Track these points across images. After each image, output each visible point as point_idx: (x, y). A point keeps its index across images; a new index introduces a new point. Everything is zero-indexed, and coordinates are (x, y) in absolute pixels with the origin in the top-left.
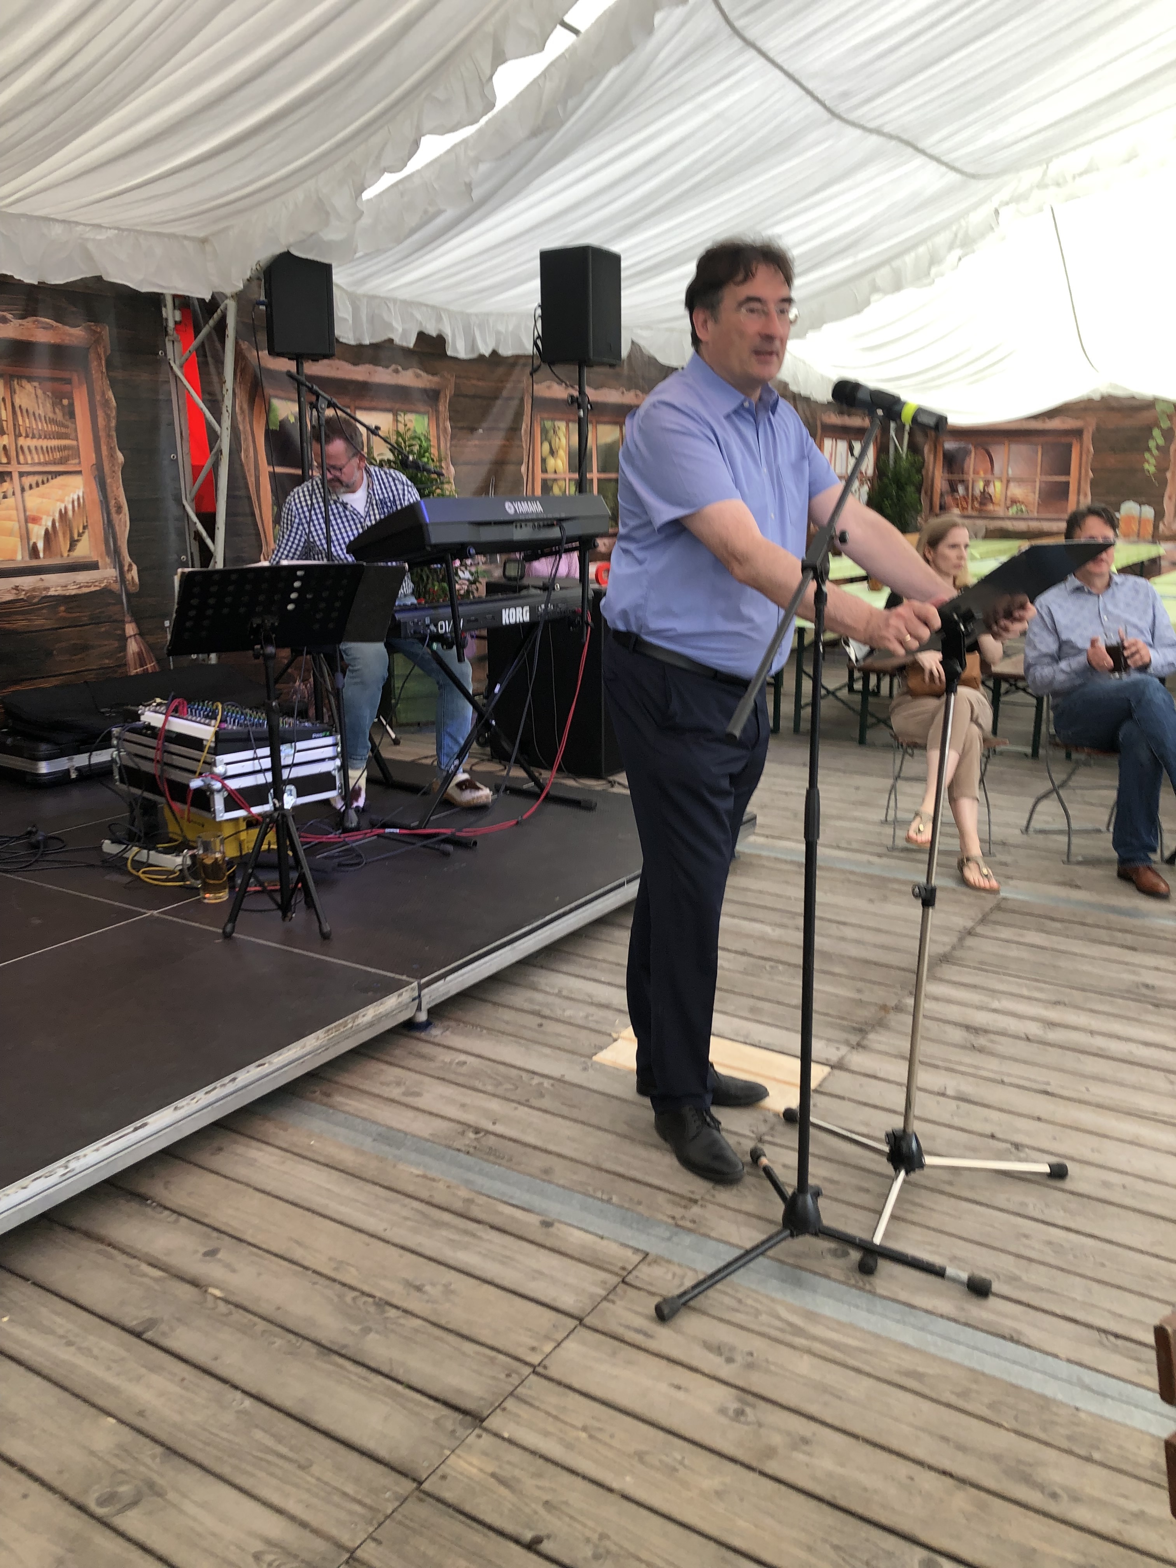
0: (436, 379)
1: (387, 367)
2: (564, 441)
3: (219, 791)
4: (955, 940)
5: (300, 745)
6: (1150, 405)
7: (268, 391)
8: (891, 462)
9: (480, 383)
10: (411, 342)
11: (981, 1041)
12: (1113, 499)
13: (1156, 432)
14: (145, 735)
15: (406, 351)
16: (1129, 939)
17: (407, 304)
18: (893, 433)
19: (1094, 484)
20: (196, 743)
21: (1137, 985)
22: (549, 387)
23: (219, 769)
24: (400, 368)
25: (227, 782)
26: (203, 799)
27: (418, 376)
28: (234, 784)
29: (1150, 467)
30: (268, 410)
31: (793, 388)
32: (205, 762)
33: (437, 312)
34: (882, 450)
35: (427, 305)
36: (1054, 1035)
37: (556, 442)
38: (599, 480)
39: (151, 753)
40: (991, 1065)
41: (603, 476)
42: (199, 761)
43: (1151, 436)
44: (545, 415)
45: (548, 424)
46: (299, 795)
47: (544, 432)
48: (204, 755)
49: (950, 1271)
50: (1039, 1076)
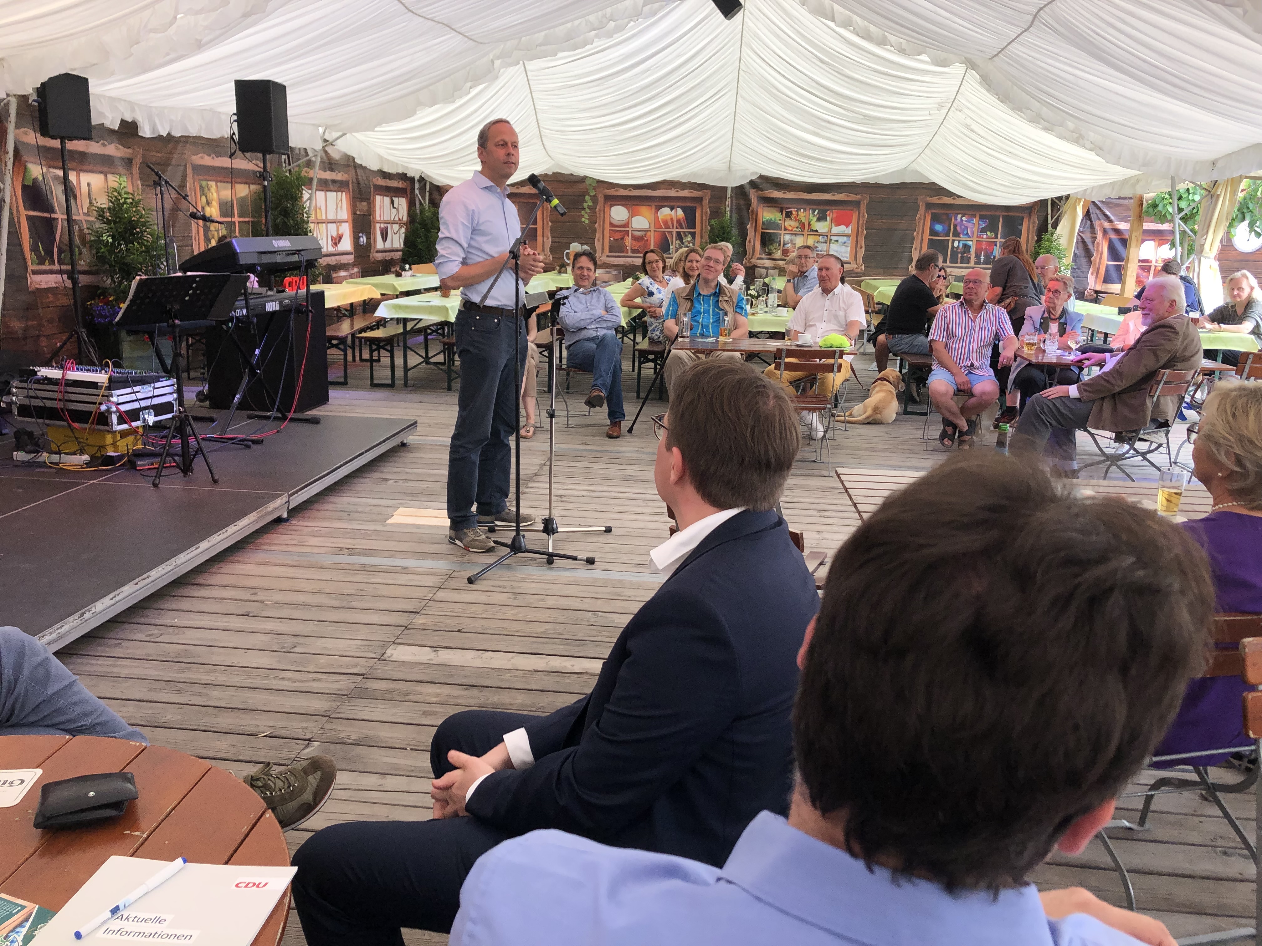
0: (130, 151)
1: (98, 142)
2: (215, 195)
3: (114, 412)
4: (538, 467)
5: (157, 385)
6: (583, 180)
7: (25, 157)
8: (418, 211)
9: (158, 154)
10: (116, 126)
11: (564, 499)
12: (563, 240)
13: (587, 198)
14: (43, 384)
15: (113, 131)
16: (618, 461)
17: (112, 99)
18: (417, 192)
19: (552, 229)
20: (94, 385)
21: (625, 476)
22: (202, 158)
23: (114, 399)
24: (106, 143)
25: (119, 407)
26: (103, 419)
27: (117, 149)
28: (123, 408)
29: (585, 220)
30: (25, 171)
31: (358, 161)
32: (103, 396)
33: (132, 106)
34: (411, 204)
35: (125, 101)
36: (594, 494)
37: (210, 195)
38: (239, 222)
39: (55, 395)
40: (572, 506)
41: (241, 219)
42: (98, 395)
43: (584, 201)
44: (201, 177)
45: (204, 183)
46: (155, 416)
47: (202, 188)
48: (102, 392)
49: (579, 557)
50: (594, 507)
